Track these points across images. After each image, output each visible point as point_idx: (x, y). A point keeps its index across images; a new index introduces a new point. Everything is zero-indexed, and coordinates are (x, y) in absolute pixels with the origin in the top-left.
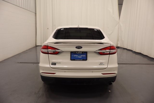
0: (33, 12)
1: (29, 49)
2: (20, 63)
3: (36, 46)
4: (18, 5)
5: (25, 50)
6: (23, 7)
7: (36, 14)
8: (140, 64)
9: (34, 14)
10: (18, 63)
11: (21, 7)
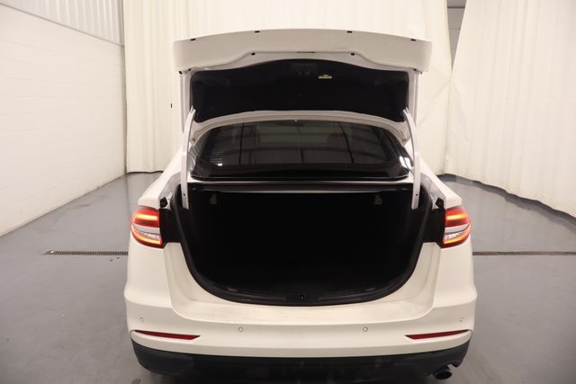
0: (112, 39)
1: (98, 188)
2: (56, 253)
3: (128, 174)
4: (48, 16)
5: (82, 193)
6: (69, 24)
7: (123, 47)
8: (546, 253)
9: (117, 49)
10: (49, 253)
11: (59, 21)
